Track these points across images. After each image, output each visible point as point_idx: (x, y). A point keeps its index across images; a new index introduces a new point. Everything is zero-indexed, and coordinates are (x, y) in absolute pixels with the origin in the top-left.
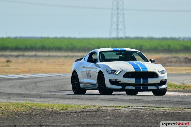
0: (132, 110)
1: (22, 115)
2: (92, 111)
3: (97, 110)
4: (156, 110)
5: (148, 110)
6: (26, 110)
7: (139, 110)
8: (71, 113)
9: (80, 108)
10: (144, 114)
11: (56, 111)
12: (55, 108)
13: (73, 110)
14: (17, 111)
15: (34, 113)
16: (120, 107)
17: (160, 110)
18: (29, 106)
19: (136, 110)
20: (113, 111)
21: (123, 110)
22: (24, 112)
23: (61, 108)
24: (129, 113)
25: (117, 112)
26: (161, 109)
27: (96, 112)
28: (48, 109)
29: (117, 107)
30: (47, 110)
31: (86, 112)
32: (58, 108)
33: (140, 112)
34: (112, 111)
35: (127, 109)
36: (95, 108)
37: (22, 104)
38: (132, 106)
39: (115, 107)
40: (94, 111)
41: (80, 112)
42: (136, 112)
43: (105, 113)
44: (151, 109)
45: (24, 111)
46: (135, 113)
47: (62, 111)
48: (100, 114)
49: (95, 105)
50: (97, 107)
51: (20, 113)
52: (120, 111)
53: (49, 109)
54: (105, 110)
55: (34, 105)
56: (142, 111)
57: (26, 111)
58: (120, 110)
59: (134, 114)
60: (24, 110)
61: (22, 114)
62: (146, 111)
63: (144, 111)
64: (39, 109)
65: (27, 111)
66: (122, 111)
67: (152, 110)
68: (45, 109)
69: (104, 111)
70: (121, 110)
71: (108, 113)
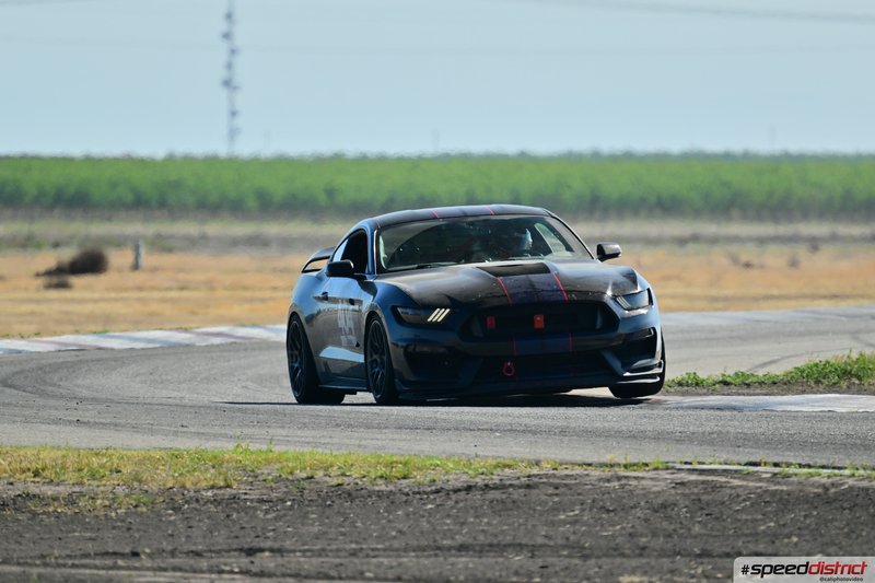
0: (693, 477)
1: (194, 505)
2: (511, 485)
3: (536, 480)
4: (794, 479)
5: (761, 480)
6: (222, 484)
7: (723, 479)
8: (414, 493)
9: (470, 472)
10: (738, 496)
11: (357, 484)
12: (355, 473)
13: (434, 481)
14: (184, 487)
15: (255, 495)
16: (647, 465)
17: (816, 478)
18: (247, 463)
19: (710, 478)
20: (607, 484)
21: (652, 479)
22: (210, 493)
23: (382, 470)
24: (673, 491)
25: (623, 487)
26: (820, 475)
27: (528, 491)
28: (325, 475)
29: (634, 465)
30: (318, 483)
31: (483, 490)
32: (368, 472)
33: (721, 487)
34: (601, 484)
35: (668, 476)
36: (535, 471)
37: (215, 457)
38: (700, 463)
39: (625, 466)
40: (520, 487)
41: (459, 490)
42: (705, 489)
43: (568, 492)
44: (775, 474)
45: (212, 487)
46: (698, 494)
47: (382, 486)
48: (544, 497)
49: (542, 457)
50: (546, 468)
51: (192, 494)
52: (634, 483)
53: (327, 479)
54: (573, 482)
55: (268, 462)
56: (736, 482)
57: (221, 488)
58: (636, 478)
59: (693, 497)
60: (212, 483)
61: (197, 500)
62: (751, 484)
63: (745, 483)
64: (283, 480)
65: (228, 486)
66: (643, 482)
67: (780, 480)
68: (312, 477)
69: (566, 485)
70: (643, 478)
71: (579, 494)
